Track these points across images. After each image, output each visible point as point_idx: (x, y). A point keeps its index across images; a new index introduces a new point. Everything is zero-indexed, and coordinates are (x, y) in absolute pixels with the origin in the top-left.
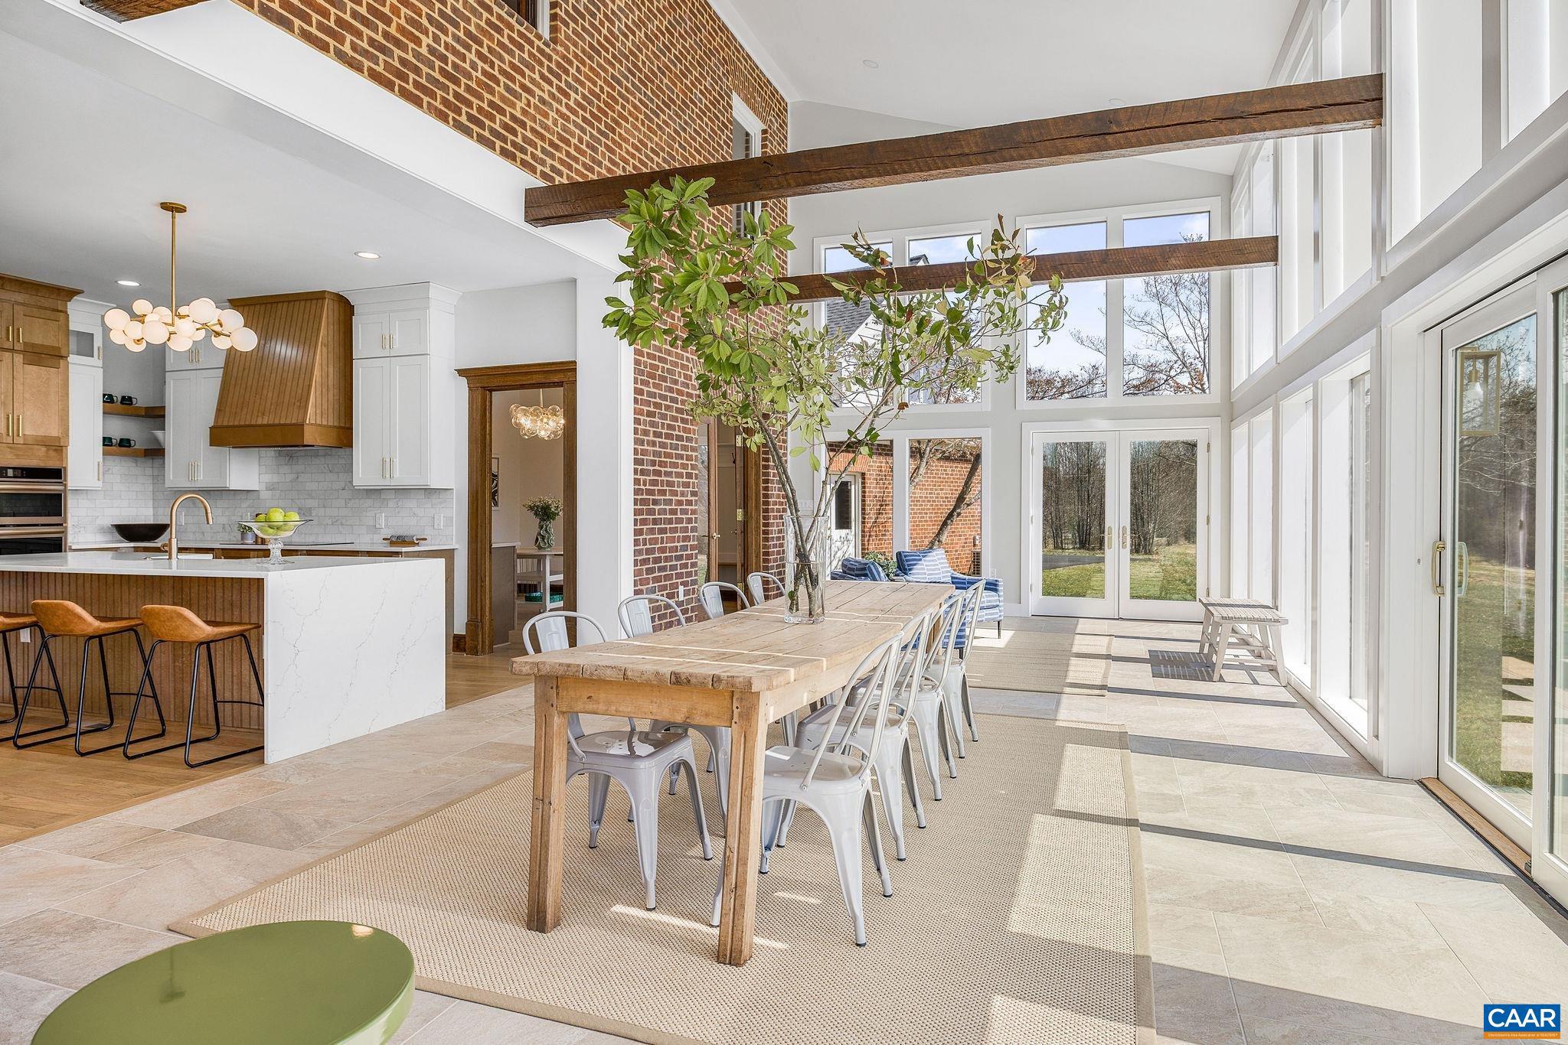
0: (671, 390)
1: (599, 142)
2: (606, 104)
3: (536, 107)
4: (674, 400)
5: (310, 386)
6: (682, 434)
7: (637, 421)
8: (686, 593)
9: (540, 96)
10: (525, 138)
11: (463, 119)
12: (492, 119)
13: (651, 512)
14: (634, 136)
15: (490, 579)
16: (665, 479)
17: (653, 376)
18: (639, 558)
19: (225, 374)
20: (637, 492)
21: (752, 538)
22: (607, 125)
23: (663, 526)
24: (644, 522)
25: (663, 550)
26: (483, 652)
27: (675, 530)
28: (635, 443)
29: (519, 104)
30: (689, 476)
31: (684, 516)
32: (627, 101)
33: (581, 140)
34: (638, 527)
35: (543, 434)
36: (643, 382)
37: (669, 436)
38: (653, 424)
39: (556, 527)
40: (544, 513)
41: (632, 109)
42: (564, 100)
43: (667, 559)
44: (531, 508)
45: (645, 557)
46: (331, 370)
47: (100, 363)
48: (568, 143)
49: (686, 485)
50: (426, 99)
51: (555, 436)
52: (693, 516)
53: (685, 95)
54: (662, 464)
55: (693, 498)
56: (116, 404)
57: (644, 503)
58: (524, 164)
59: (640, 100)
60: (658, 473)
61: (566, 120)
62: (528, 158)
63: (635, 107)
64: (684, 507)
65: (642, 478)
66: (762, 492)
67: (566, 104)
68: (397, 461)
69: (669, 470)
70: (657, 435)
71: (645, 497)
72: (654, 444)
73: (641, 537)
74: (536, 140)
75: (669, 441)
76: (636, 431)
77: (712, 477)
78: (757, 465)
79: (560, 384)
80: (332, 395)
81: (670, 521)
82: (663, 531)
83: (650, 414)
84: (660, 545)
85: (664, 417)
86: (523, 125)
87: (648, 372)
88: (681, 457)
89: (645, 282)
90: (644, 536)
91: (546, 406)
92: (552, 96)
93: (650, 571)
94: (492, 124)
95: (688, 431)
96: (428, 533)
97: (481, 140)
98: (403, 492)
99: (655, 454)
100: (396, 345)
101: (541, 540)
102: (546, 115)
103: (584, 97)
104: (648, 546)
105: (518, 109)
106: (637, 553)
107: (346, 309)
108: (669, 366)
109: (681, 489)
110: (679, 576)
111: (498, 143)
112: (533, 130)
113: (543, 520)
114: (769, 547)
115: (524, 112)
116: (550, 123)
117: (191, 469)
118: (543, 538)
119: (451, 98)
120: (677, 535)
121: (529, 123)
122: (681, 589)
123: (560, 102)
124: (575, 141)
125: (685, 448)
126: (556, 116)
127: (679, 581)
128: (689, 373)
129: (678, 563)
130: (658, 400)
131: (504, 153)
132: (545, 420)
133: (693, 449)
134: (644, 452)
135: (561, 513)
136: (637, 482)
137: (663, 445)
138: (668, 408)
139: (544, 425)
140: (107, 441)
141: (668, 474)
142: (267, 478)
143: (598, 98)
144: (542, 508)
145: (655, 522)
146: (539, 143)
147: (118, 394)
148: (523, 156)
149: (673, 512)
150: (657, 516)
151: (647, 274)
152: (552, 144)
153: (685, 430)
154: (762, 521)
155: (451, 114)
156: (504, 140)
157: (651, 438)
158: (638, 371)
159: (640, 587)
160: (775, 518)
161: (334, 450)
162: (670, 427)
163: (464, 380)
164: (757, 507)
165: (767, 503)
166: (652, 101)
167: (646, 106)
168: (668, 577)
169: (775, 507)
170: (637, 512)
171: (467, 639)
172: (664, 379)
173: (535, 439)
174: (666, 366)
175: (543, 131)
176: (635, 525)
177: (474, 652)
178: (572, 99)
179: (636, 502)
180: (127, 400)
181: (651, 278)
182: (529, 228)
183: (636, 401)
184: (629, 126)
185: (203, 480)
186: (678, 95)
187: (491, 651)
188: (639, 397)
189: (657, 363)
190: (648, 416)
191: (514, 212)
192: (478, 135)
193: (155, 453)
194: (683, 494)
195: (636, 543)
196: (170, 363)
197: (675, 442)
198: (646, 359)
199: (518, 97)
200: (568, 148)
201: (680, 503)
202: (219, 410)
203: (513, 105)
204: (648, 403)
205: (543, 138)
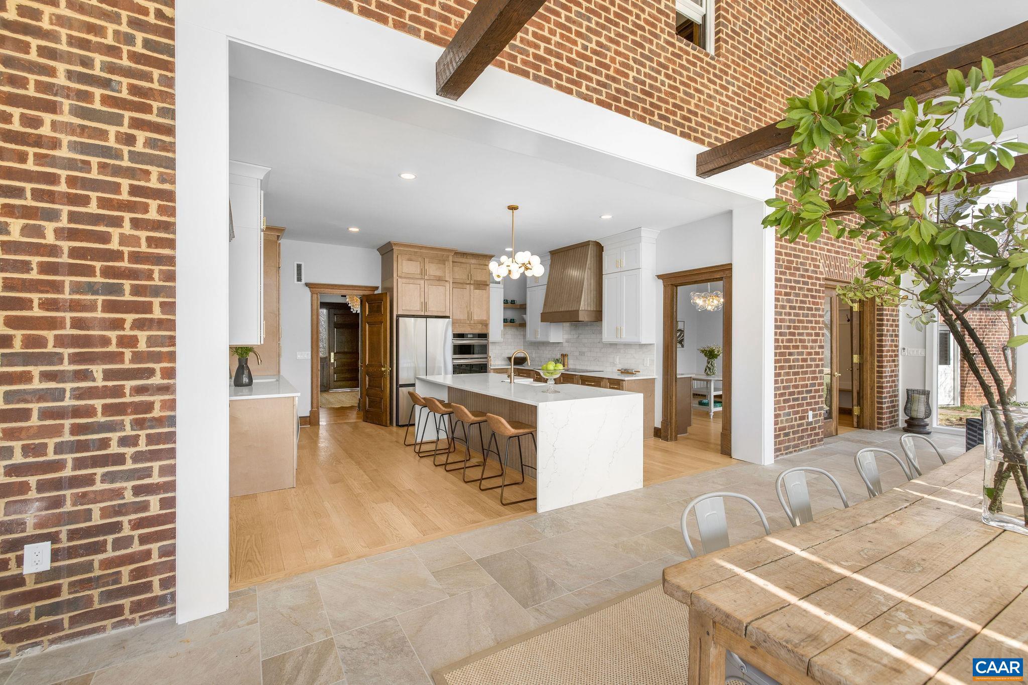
0: (803, 276)
1: (750, 115)
2: (755, 89)
3: (705, 101)
4: (805, 283)
5: (582, 291)
6: (811, 306)
7: (777, 300)
8: (814, 416)
9: (707, 94)
10: (697, 123)
11: (656, 118)
12: (675, 114)
13: (788, 361)
14: (776, 107)
15: (676, 397)
16: (798, 338)
17: (789, 268)
18: (778, 392)
19: (547, 287)
20: (776, 348)
21: (867, 375)
22: (755, 103)
23: (796, 370)
24: (781, 368)
25: (796, 387)
26: (671, 440)
27: (806, 373)
28: (776, 314)
29: (693, 101)
30: (817, 335)
31: (813, 363)
32: (771, 83)
33: (736, 117)
34: (778, 371)
35: (709, 308)
36: (781, 273)
37: (801, 308)
38: (789, 301)
39: (718, 363)
40: (711, 354)
41: (774, 89)
42: (725, 93)
43: (799, 393)
44: (703, 351)
45: (782, 391)
46: (592, 281)
47: (502, 286)
48: (727, 120)
49: (815, 341)
50: (632, 110)
51: (718, 309)
52: (820, 363)
53: (816, 71)
54: (795, 328)
55: (820, 350)
56: (509, 304)
57: (782, 355)
58: (696, 140)
59: (781, 82)
60: (793, 334)
61: (726, 106)
62: (699, 135)
63: (777, 87)
64: (813, 356)
65: (781, 338)
66: (876, 343)
67: (726, 95)
68: (624, 328)
69: (801, 331)
70: (791, 308)
71: (782, 350)
72: (790, 314)
73: (780, 378)
74: (705, 123)
75: (801, 312)
76: (776, 306)
77: (834, 334)
78: (872, 324)
79: (721, 279)
80: (593, 294)
81: (802, 367)
82: (796, 374)
83: (786, 294)
84: (794, 383)
85: (797, 295)
86: (696, 114)
87: (785, 265)
88: (811, 322)
89: (809, 179)
90: (782, 378)
91: (712, 292)
92: (716, 91)
93: (785, 401)
94: (675, 118)
95: (817, 304)
96: (640, 368)
97: (667, 129)
98: (628, 345)
99: (790, 321)
100: (624, 265)
101: (709, 370)
102: (712, 105)
103: (739, 88)
104: (785, 384)
105: (693, 105)
106: (776, 389)
107: (599, 248)
108: (802, 260)
109: (811, 344)
110: (809, 404)
111: (679, 129)
112: (703, 117)
113: (709, 358)
114: (883, 383)
115: (697, 106)
116: (714, 110)
117: (536, 332)
118: (710, 369)
119: (648, 106)
120: (807, 376)
121: (700, 112)
122: (811, 413)
123: (721, 94)
124: (732, 118)
125: (814, 316)
126: (719, 104)
127: (809, 408)
128: (818, 263)
129: (808, 395)
130: (793, 284)
131: (683, 135)
132: (711, 300)
133: (820, 316)
134: (782, 321)
135: (721, 355)
136: (776, 341)
137: (797, 315)
138: (800, 289)
139: (711, 303)
140: (505, 321)
141: (799, 334)
142: (566, 337)
143: (749, 86)
144: (709, 351)
145: (790, 367)
146: (707, 124)
147: (510, 300)
148: (696, 135)
149: (804, 360)
150: (792, 364)
151: (812, 169)
152: (716, 123)
153: (814, 303)
154: (876, 364)
155: (648, 117)
156: (683, 126)
157: (788, 310)
158: (778, 266)
159: (778, 412)
160: (888, 361)
161: (595, 323)
162: (802, 302)
163: (661, 281)
164: (872, 354)
165: (882, 351)
166: (789, 80)
167: (785, 84)
168: (799, 405)
169: (888, 354)
170: (776, 361)
171: (662, 431)
172: (798, 269)
173: (705, 311)
174: (799, 260)
175: (709, 116)
176: (775, 370)
177: (666, 439)
178: (730, 91)
179: (776, 354)
180: (513, 302)
181: (816, 174)
182: (700, 180)
183: (776, 286)
184: (772, 101)
185: (540, 338)
186: (810, 73)
187: (676, 439)
188: (779, 283)
189: (792, 259)
190: (785, 295)
191: (689, 170)
192: (665, 126)
193: (523, 325)
194: (812, 348)
195: (776, 382)
196: (529, 284)
197: (806, 312)
198: (784, 257)
199: (692, 96)
200: (727, 124)
201: (810, 354)
202: (545, 305)
203: (689, 103)
204: (785, 287)
205: (709, 120)
